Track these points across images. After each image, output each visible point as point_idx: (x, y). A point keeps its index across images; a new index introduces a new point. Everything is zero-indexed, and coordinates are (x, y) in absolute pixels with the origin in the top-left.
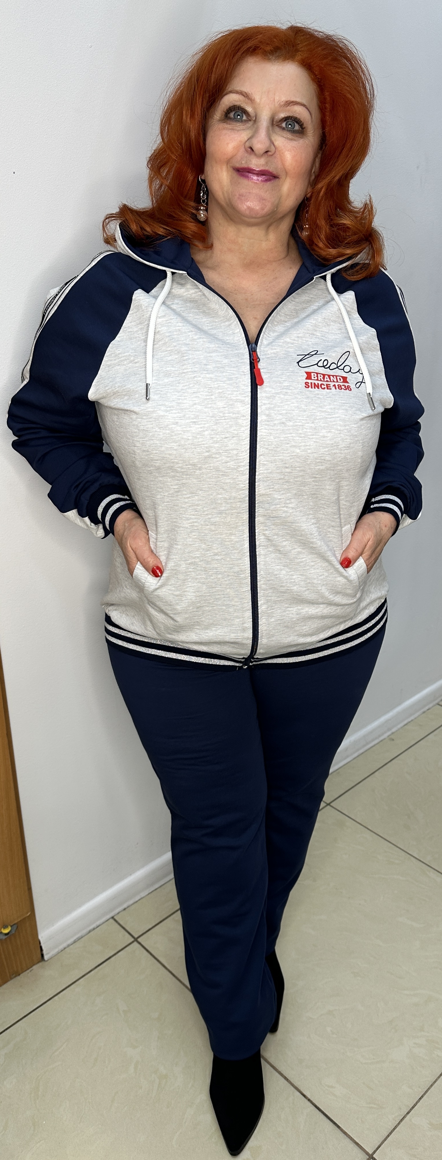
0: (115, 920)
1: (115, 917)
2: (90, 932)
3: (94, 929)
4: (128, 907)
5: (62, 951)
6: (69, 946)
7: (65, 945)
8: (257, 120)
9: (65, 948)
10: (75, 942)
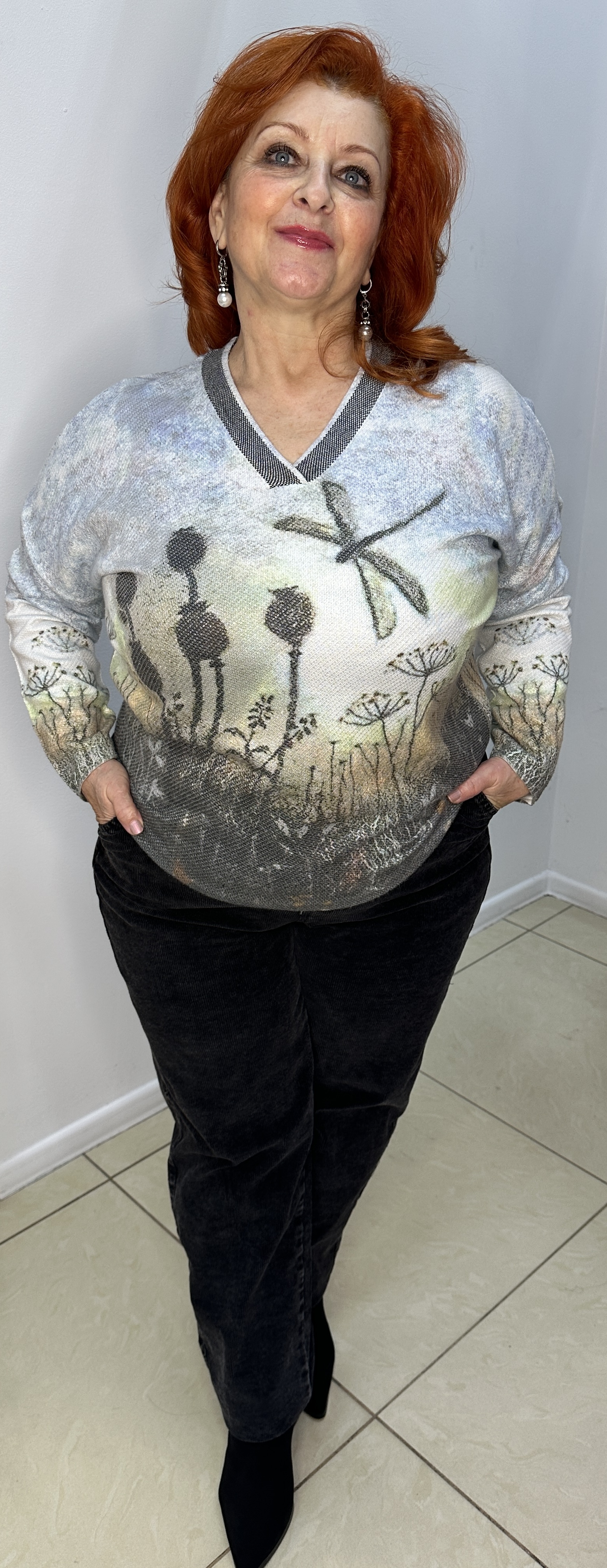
0: (87, 1158)
1: (88, 1154)
2: (55, 1169)
3: (60, 1166)
4: (103, 1142)
5: (20, 1189)
6: (29, 1184)
7: (24, 1183)
8: (310, 165)
9: (24, 1187)
10: (37, 1180)
